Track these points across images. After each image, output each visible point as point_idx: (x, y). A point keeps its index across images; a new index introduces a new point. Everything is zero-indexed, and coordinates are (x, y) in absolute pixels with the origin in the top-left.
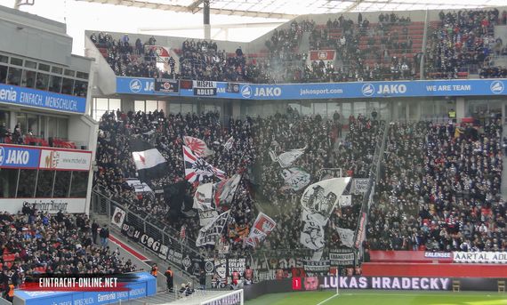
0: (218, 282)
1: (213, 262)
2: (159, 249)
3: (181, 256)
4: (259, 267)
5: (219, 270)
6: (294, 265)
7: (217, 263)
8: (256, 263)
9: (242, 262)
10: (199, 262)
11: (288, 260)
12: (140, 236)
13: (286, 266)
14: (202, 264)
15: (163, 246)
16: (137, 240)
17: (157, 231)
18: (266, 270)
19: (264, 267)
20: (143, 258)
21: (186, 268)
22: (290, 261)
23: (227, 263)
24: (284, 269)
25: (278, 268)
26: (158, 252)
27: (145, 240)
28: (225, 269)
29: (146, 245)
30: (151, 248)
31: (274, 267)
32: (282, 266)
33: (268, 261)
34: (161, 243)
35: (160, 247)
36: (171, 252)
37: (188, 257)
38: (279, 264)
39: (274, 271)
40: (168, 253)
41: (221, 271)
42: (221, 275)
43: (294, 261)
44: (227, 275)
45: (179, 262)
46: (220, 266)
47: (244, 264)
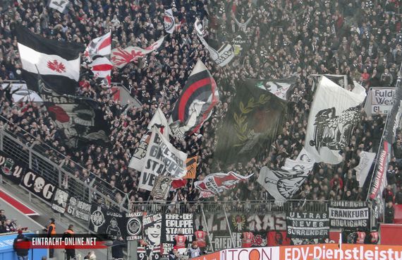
0: (149, 251)
1: (141, 218)
2: (53, 196)
3: (88, 207)
4: (215, 228)
5: (150, 231)
6: (271, 224)
7: (147, 221)
8: (211, 221)
9: (187, 219)
10: (118, 219)
11: (261, 218)
12: (23, 174)
13: (259, 228)
14: (123, 221)
15: (59, 192)
16: (18, 181)
17: (50, 167)
18: (226, 233)
19: (223, 227)
20: (27, 211)
21: (96, 228)
22: (265, 220)
23: (164, 221)
24: (255, 233)
25: (245, 230)
26: (52, 200)
27: (31, 181)
28: (159, 231)
29: (32, 189)
30: (40, 194)
31: (240, 228)
32: (251, 227)
33: (230, 219)
34: (57, 187)
35: (54, 193)
36: (73, 201)
37: (99, 209)
38: (247, 224)
39: (239, 235)
40: (68, 202)
41: (154, 233)
42: (153, 240)
43: (272, 220)
44: (163, 240)
45: (86, 217)
46: (151, 225)
47: (190, 222)
